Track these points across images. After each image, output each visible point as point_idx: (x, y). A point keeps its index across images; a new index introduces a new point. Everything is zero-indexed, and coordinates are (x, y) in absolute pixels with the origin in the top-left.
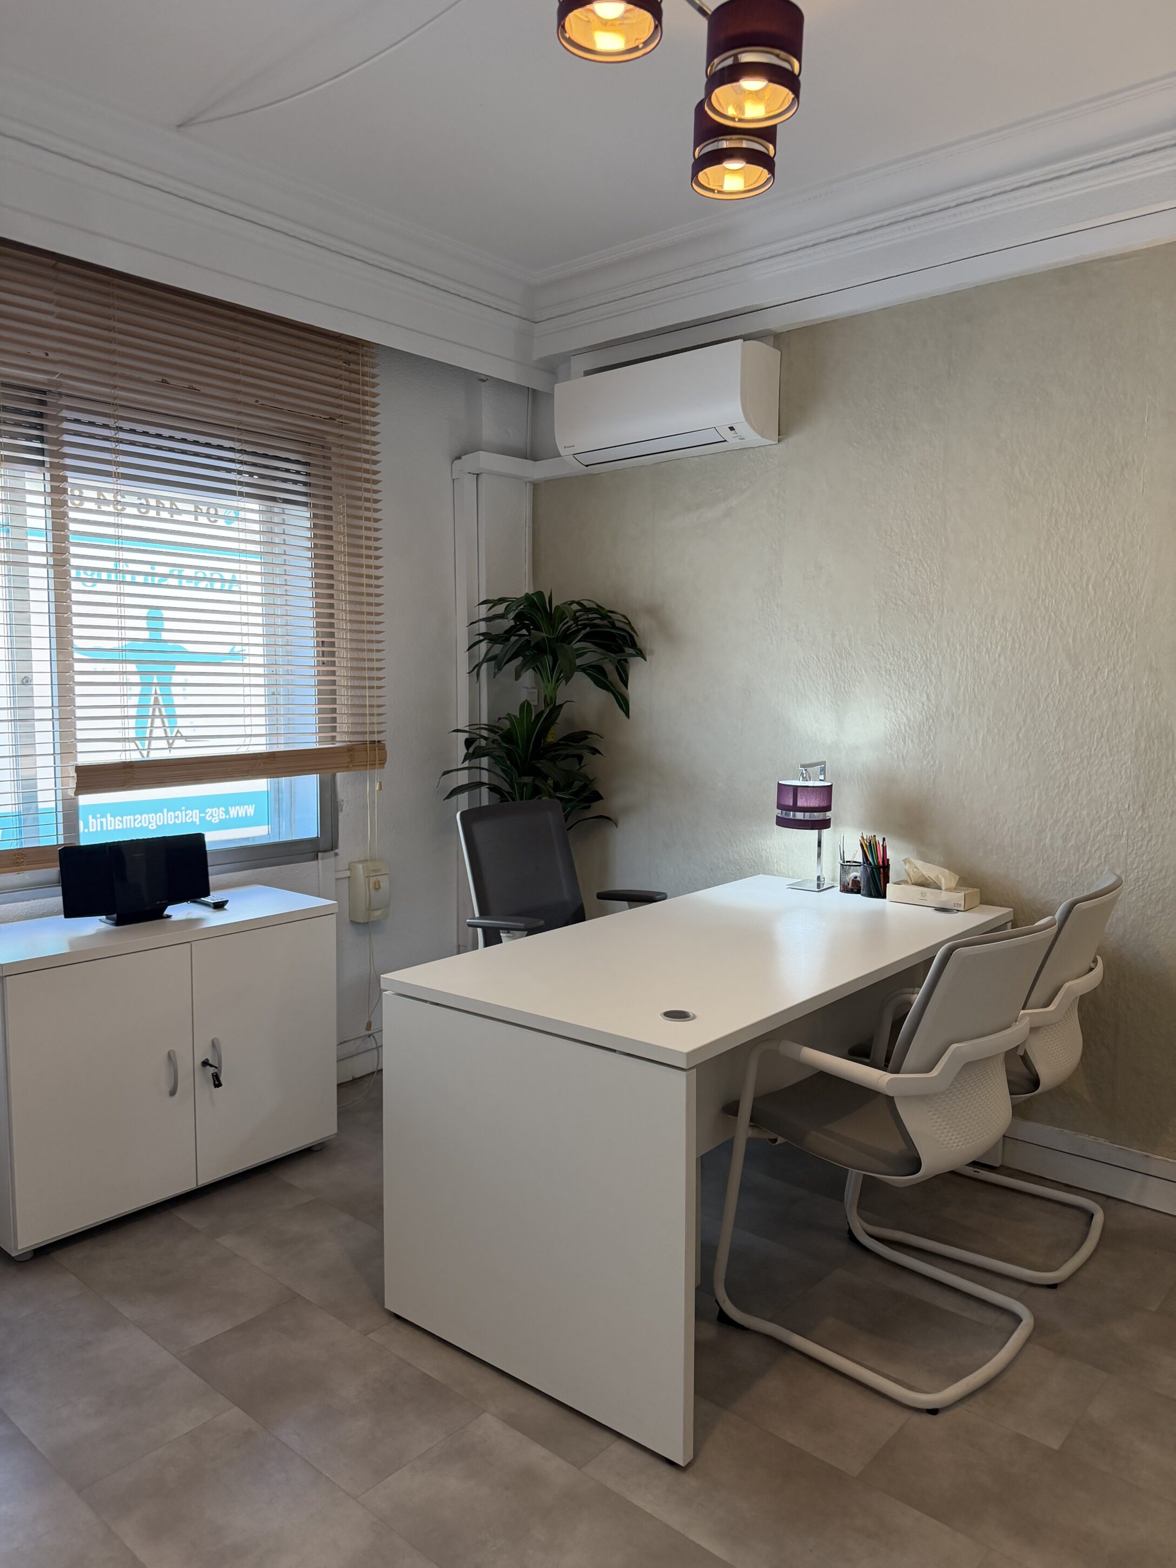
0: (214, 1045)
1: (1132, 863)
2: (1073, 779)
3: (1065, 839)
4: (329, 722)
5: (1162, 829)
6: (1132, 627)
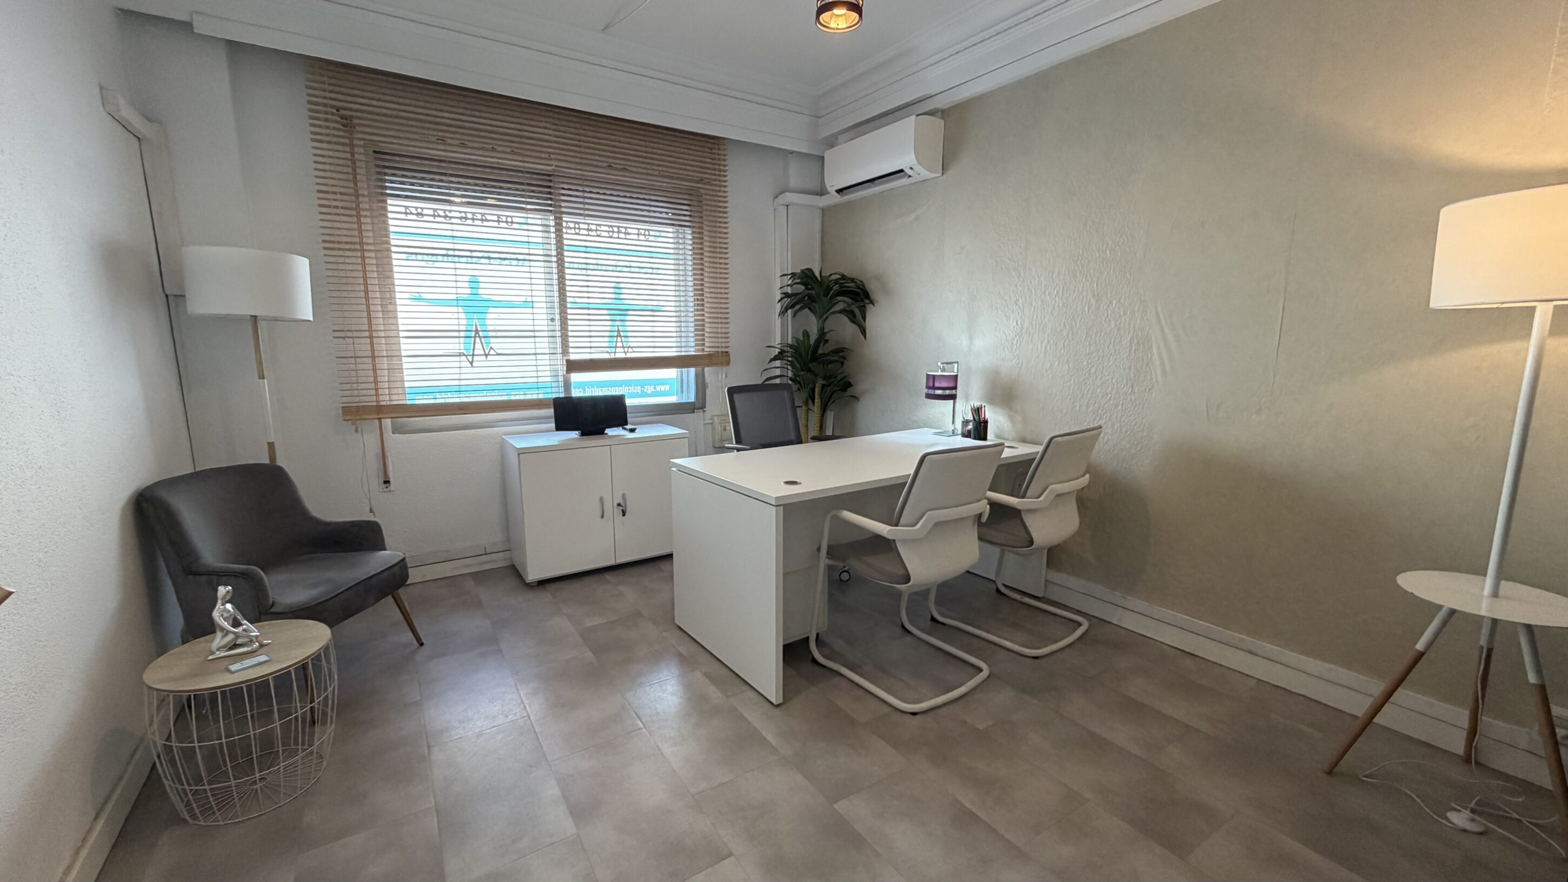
0: (624, 496)
1: (1124, 421)
2: (1093, 370)
3: (1087, 407)
4: (700, 340)
5: (1143, 400)
6: (1130, 274)
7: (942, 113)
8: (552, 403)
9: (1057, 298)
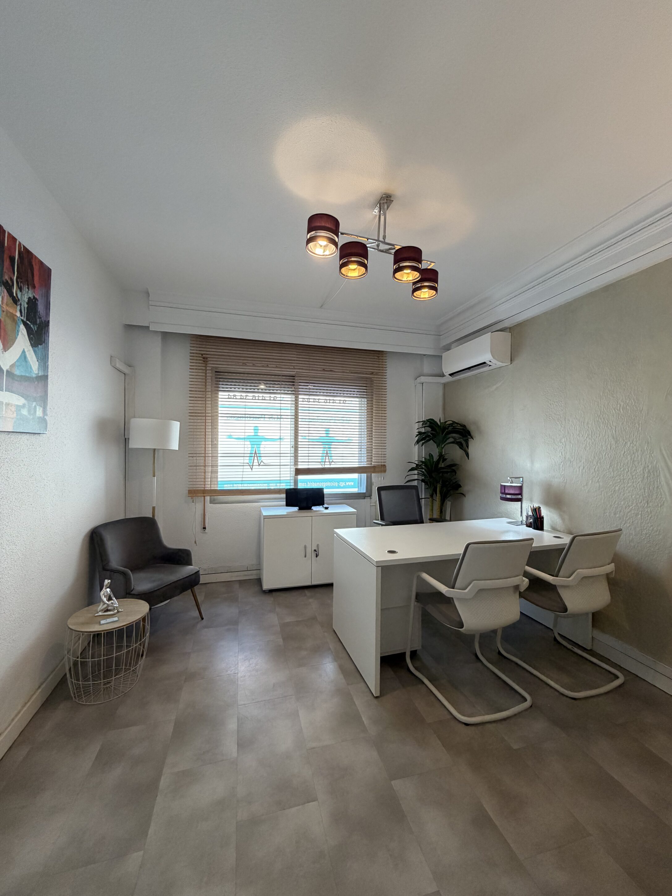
0: (318, 546)
7: (510, 329)
8: (285, 491)
9: (588, 439)
